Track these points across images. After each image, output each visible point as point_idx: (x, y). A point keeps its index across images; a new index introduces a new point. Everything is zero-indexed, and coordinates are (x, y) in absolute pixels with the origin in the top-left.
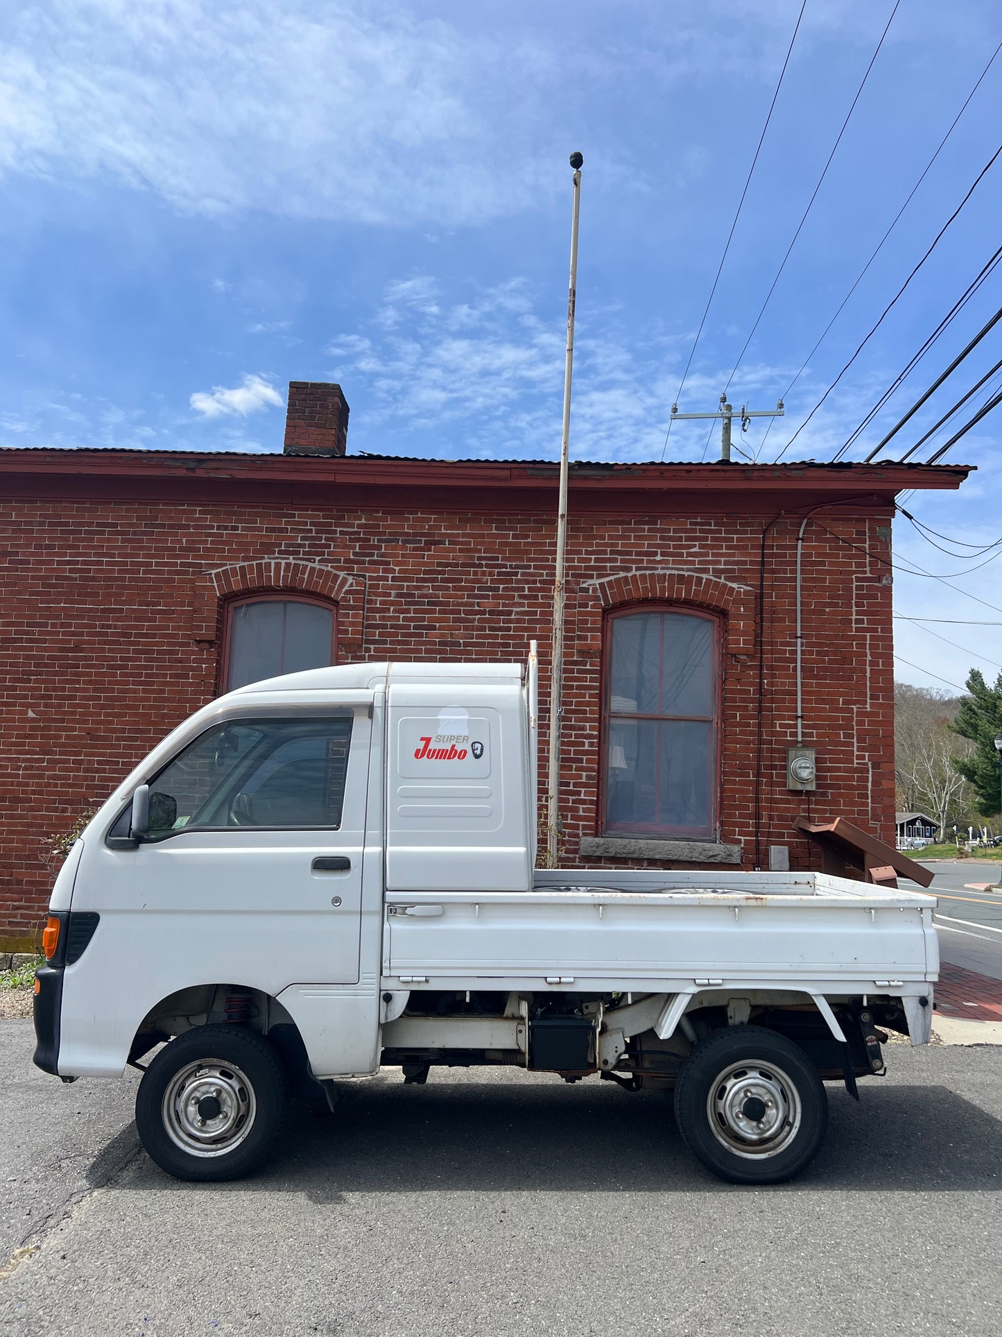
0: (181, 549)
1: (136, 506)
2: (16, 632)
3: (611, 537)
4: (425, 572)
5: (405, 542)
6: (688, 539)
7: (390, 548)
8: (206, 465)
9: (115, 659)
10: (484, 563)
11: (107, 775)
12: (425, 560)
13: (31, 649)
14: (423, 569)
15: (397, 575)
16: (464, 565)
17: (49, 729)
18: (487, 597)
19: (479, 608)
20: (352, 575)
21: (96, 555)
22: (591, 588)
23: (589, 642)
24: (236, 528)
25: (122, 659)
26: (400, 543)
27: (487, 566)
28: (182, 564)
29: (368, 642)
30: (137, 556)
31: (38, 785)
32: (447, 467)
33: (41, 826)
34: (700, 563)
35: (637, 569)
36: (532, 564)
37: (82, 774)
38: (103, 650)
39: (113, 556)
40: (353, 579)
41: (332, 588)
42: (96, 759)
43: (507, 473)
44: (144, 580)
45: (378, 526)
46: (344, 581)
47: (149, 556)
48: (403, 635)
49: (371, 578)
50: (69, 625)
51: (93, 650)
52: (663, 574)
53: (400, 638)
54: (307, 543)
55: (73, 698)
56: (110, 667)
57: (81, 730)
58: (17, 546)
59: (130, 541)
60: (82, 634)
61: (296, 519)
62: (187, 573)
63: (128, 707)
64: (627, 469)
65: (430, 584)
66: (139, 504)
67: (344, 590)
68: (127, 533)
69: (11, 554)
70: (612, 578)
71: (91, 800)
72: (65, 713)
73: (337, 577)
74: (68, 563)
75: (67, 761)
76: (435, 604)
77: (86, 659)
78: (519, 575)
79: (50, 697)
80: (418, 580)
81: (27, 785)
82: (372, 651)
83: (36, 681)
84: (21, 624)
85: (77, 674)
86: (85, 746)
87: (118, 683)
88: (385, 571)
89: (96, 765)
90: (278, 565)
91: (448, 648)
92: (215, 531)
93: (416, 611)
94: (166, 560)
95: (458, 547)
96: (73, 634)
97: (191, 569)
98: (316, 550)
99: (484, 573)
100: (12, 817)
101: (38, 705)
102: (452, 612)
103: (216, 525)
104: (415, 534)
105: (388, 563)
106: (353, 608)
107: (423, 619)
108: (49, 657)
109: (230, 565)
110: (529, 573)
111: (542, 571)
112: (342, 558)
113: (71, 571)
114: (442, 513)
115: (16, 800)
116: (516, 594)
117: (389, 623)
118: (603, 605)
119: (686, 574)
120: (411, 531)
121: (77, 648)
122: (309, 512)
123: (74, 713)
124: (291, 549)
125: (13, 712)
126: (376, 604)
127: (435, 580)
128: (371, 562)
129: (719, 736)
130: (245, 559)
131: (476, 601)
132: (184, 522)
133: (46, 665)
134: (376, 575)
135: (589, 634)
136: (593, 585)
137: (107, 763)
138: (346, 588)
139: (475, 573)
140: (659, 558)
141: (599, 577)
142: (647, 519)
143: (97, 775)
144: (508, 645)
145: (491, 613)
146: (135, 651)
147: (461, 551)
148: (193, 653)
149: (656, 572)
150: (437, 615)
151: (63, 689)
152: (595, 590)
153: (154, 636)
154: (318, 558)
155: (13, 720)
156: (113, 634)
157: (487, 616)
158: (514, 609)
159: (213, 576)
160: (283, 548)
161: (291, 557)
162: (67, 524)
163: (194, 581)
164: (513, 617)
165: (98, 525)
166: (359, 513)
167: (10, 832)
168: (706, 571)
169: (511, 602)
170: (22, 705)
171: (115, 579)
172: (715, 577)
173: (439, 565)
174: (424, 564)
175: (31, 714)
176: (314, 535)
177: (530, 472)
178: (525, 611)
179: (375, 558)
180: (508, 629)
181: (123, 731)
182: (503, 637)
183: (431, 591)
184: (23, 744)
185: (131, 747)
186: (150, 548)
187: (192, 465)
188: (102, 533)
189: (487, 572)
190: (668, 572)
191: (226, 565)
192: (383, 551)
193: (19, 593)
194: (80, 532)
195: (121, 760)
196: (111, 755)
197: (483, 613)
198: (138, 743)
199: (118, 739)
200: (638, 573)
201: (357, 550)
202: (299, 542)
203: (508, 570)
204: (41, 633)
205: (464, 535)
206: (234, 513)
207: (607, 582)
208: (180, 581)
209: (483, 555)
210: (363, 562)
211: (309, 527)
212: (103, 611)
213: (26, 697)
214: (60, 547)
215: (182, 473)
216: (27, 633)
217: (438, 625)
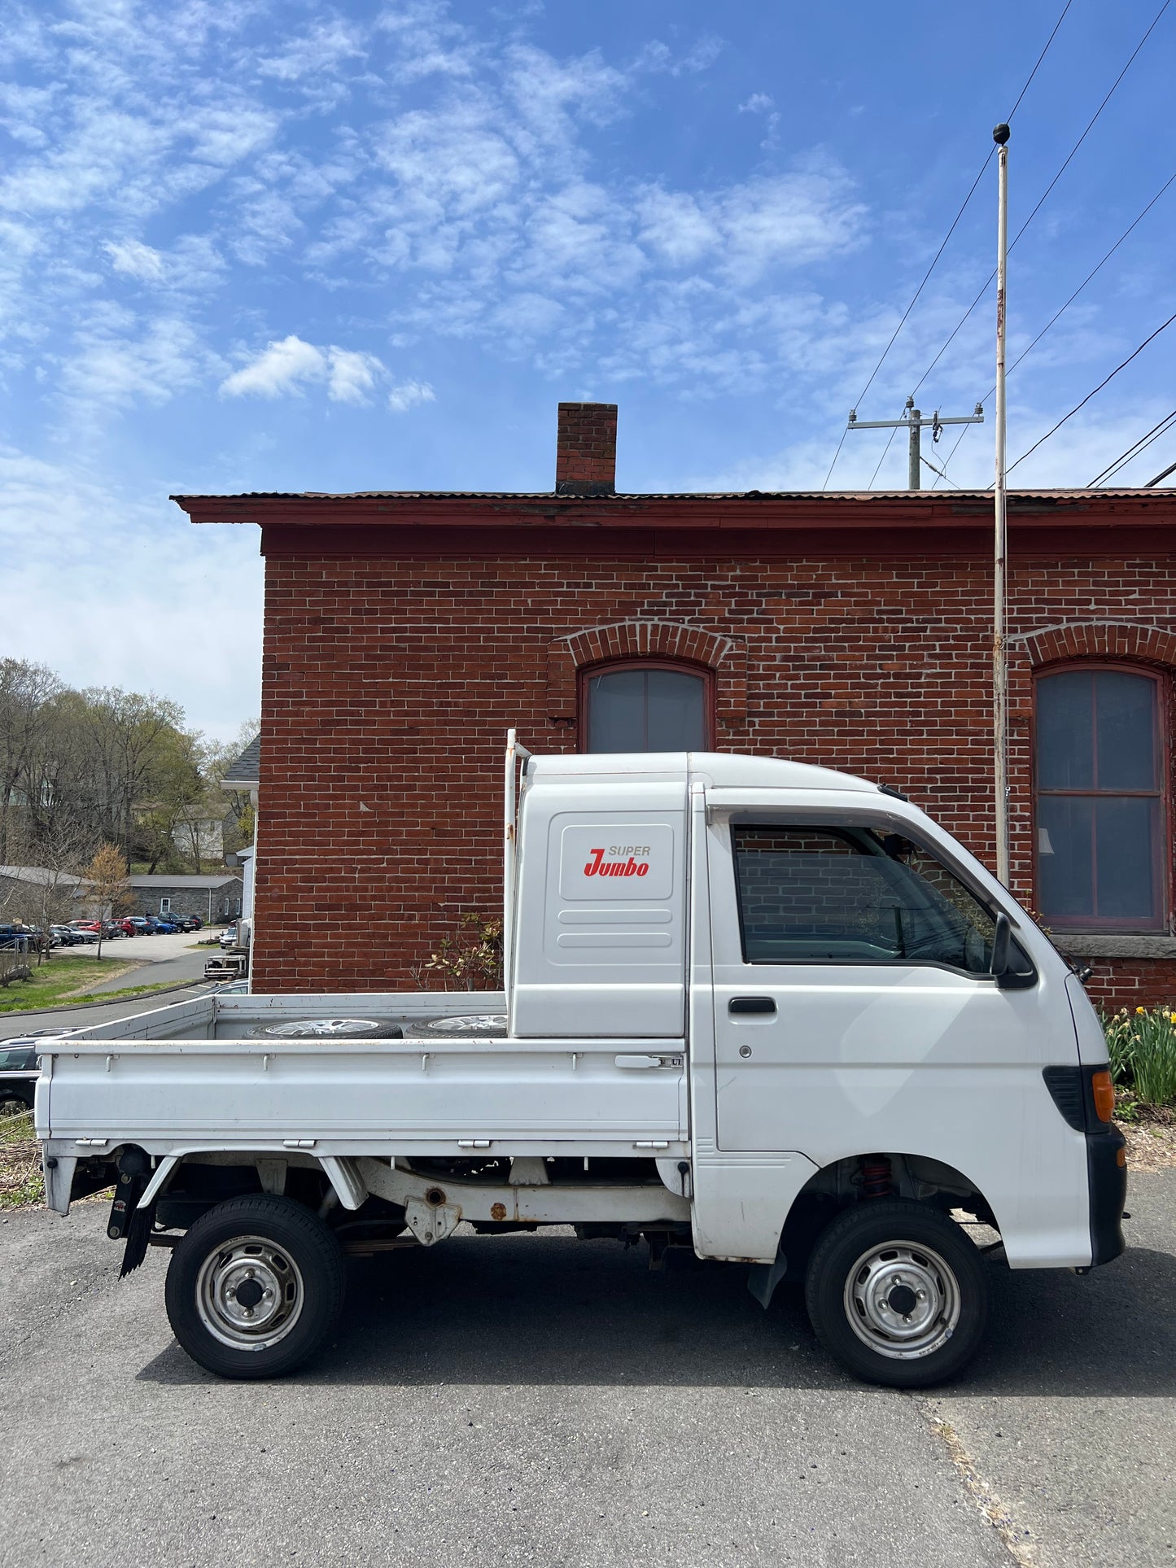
0: (527, 611)
1: (470, 562)
2: (339, 713)
3: (1035, 583)
4: (816, 631)
5: (789, 595)
6: (1126, 584)
7: (772, 603)
8: (568, 512)
9: (458, 742)
10: (885, 617)
11: (458, 875)
12: (815, 616)
13: (358, 732)
14: (812, 626)
15: (782, 634)
16: (861, 621)
17: (386, 824)
18: (890, 657)
19: (881, 671)
20: (729, 636)
21: (426, 620)
22: (1017, 644)
23: (1018, 708)
24: (589, 585)
25: (466, 741)
26: (784, 597)
27: (889, 621)
28: (529, 630)
29: (751, 714)
30: (475, 620)
31: (378, 889)
32: (856, 506)
33: (385, 936)
34: (1142, 611)
35: (1068, 620)
36: (943, 617)
37: (428, 875)
38: (443, 732)
39: (446, 621)
40: (733, 641)
41: (708, 653)
42: (444, 857)
43: (928, 511)
44: (485, 649)
45: (756, 578)
46: (722, 645)
47: (490, 621)
48: (793, 705)
49: (751, 640)
50: (401, 704)
51: (431, 732)
52: (1101, 626)
53: (789, 709)
54: (674, 600)
55: (412, 788)
56: (452, 751)
57: (423, 824)
58: (332, 611)
59: (465, 603)
60: (416, 714)
61: (659, 573)
62: (535, 639)
63: (476, 797)
64: (1072, 504)
65: (822, 645)
66: (473, 558)
67: (723, 654)
68: (462, 594)
69: (324, 621)
70: (1042, 631)
71: (442, 905)
72: (403, 805)
73: (714, 639)
74: (394, 630)
75: (411, 861)
76: (830, 667)
77: (423, 742)
78: (928, 631)
79: (384, 788)
80: (808, 640)
81: (365, 889)
82: (757, 725)
83: (366, 769)
84: (343, 703)
85: (415, 760)
86: (430, 843)
87: (464, 769)
88: (767, 630)
89: (445, 865)
90: (644, 627)
91: (847, 719)
92: (565, 589)
93: (806, 677)
94: (509, 625)
95: (853, 599)
96: (407, 714)
97: (540, 635)
98: (685, 608)
99: (885, 630)
100: (350, 927)
101: (372, 797)
102: (850, 676)
103: (565, 582)
104: (801, 586)
105: (770, 621)
106: (735, 675)
107: (816, 686)
108: (381, 741)
109: (585, 628)
110: (940, 628)
111: (955, 626)
112: (716, 617)
113: (398, 640)
114: (831, 560)
115: (353, 907)
116: (925, 653)
117: (775, 692)
118: (1033, 663)
119: (1129, 625)
120: (796, 582)
121: (412, 730)
122: (674, 564)
123: (414, 806)
124: (656, 608)
125: (343, 806)
126: (759, 670)
127: (828, 639)
128: (750, 621)
129: (1169, 814)
130: (603, 621)
131: (878, 662)
132: (527, 580)
133: (378, 751)
134: (757, 635)
135: (1017, 698)
136: (1020, 640)
137: (458, 861)
138: (725, 652)
139: (875, 630)
140: (1092, 607)
141: (1024, 630)
142: (1076, 561)
143: (447, 876)
144: (918, 714)
145: (896, 676)
146: (481, 732)
147: (857, 603)
148: (549, 732)
149: (1094, 623)
150: (832, 681)
151: (400, 778)
152: (1022, 647)
153: (502, 714)
154: (687, 618)
155: (343, 815)
156: (454, 713)
157: (892, 680)
158: (924, 671)
159: (569, 642)
160: (646, 607)
161: (656, 618)
162: (389, 584)
163: (545, 649)
164: (923, 680)
165: (427, 584)
166: (733, 563)
167: (349, 945)
168: (1149, 621)
169: (920, 663)
170: (352, 797)
171: (451, 648)
172: (1160, 628)
173: (832, 621)
174: (814, 621)
175: (363, 808)
176: (681, 590)
177: (955, 509)
178: (937, 673)
179: (755, 615)
180: (918, 695)
181: (474, 824)
182: (912, 704)
183: (823, 653)
184: (357, 843)
185: (484, 843)
186: (490, 611)
187: (552, 512)
188: (432, 594)
189: (890, 628)
190: (1108, 623)
191: (580, 629)
192: (764, 606)
193: (338, 666)
194: (405, 594)
195: (473, 858)
196: (462, 852)
197: (887, 676)
198: (493, 838)
199: (468, 834)
200: (1073, 625)
201: (733, 607)
202: (664, 599)
203: (915, 625)
204: (368, 713)
205: (859, 585)
206: (585, 568)
207: (1037, 637)
208: (529, 649)
209: (883, 608)
210: (741, 621)
211: (674, 582)
212: (440, 686)
213: (356, 788)
214: (383, 612)
215: (539, 522)
216: (352, 713)
217: (833, 692)
